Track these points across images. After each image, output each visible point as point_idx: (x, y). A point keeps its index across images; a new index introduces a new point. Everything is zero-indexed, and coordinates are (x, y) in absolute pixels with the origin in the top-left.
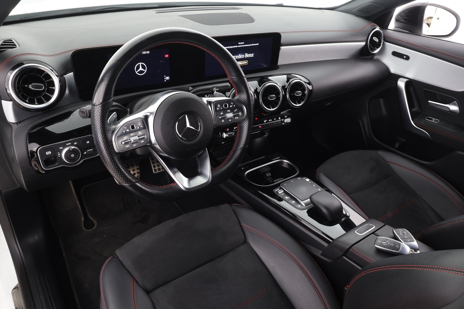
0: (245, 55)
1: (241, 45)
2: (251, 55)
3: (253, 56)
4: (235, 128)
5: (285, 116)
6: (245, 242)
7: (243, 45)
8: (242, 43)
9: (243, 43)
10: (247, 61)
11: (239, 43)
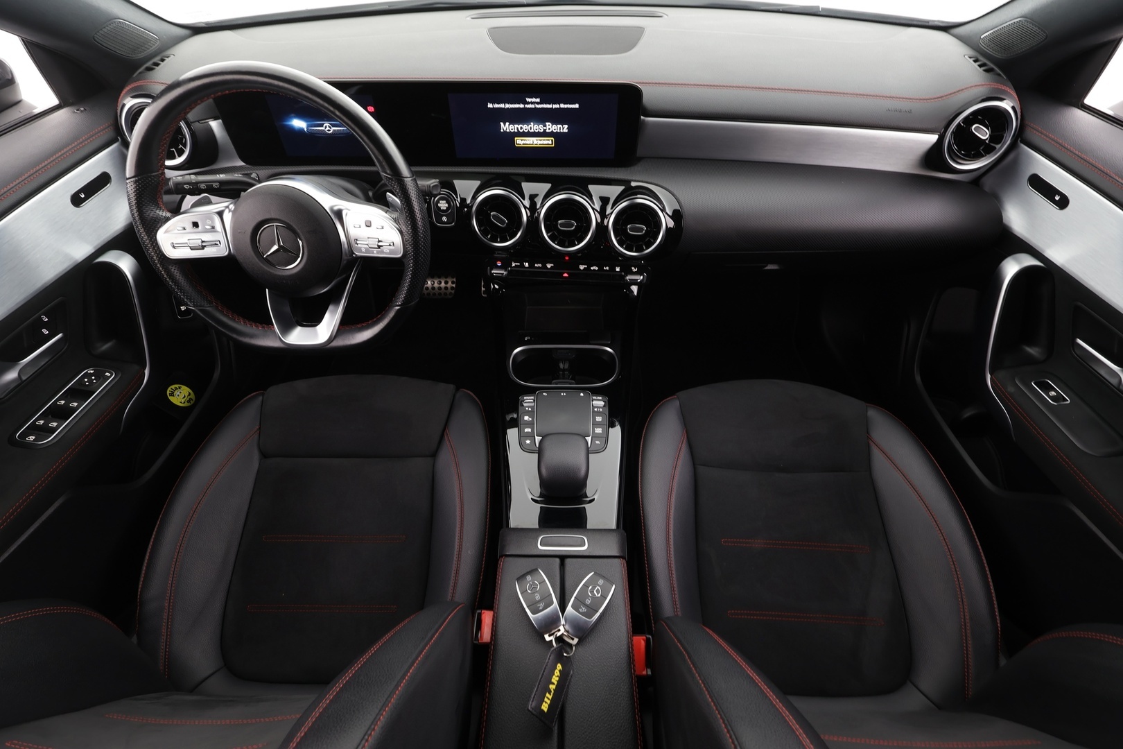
0: (545, 126)
1: (532, 103)
2: (565, 128)
3: (565, 130)
4: (513, 265)
5: (633, 268)
6: (434, 455)
7: (538, 103)
8: (534, 100)
9: (538, 100)
10: (552, 141)
11: (528, 100)
